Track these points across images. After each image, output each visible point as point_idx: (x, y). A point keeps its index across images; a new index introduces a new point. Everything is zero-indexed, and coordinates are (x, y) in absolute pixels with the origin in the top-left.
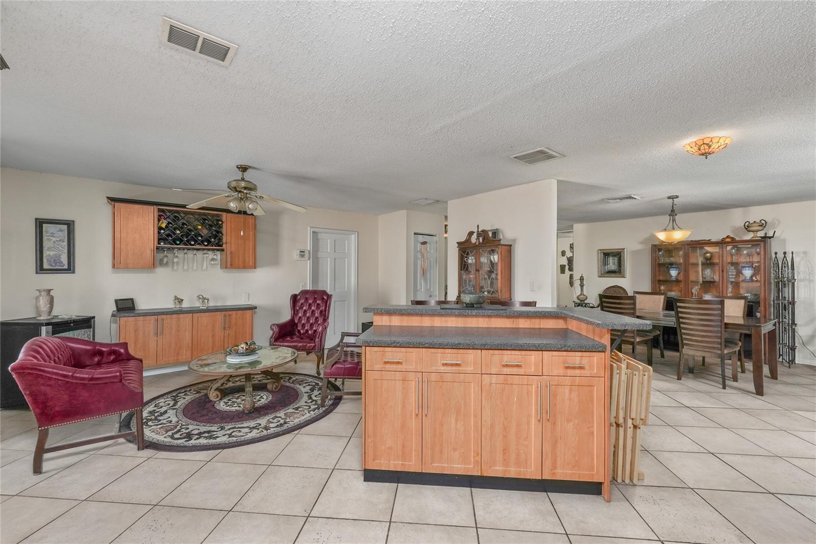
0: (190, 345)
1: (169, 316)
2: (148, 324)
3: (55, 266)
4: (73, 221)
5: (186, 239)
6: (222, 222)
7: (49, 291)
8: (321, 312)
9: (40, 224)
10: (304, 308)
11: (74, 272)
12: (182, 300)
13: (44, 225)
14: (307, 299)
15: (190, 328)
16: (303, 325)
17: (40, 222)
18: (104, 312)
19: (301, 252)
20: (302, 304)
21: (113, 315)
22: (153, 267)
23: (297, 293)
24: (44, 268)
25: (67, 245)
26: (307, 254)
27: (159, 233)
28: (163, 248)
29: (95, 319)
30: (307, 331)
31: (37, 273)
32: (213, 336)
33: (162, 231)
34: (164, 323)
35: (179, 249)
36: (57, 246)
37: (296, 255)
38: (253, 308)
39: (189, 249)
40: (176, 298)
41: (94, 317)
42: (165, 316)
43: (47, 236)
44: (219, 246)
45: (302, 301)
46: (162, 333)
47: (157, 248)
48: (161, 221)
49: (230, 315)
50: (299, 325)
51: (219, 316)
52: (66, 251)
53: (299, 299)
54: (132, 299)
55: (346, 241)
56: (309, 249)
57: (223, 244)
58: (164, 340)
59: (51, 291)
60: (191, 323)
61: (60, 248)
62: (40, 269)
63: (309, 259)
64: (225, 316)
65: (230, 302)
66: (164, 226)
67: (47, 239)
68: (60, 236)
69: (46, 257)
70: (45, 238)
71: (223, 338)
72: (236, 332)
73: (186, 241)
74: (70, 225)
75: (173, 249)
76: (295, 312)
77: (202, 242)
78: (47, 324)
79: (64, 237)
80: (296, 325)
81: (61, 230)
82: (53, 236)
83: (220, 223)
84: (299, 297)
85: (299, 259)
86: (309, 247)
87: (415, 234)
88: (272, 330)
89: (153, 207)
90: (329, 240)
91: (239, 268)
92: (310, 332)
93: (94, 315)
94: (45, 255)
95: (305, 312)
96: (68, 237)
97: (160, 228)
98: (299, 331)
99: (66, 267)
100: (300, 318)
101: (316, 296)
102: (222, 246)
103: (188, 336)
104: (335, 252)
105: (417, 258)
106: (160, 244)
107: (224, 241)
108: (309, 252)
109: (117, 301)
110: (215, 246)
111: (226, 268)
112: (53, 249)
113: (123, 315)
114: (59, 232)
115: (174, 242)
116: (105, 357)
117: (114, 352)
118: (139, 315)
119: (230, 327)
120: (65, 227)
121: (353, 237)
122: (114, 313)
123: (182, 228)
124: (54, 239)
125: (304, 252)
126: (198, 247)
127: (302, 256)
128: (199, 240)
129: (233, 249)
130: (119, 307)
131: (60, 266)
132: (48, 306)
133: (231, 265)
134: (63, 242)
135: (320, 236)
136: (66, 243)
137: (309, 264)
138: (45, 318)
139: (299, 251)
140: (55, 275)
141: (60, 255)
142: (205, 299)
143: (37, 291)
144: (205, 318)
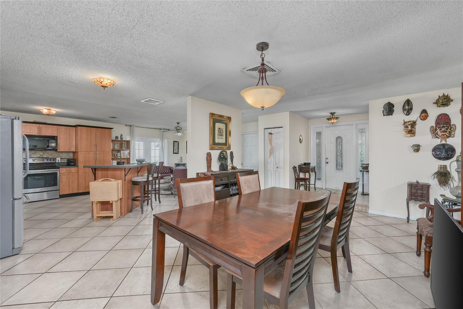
87: (265, 129)
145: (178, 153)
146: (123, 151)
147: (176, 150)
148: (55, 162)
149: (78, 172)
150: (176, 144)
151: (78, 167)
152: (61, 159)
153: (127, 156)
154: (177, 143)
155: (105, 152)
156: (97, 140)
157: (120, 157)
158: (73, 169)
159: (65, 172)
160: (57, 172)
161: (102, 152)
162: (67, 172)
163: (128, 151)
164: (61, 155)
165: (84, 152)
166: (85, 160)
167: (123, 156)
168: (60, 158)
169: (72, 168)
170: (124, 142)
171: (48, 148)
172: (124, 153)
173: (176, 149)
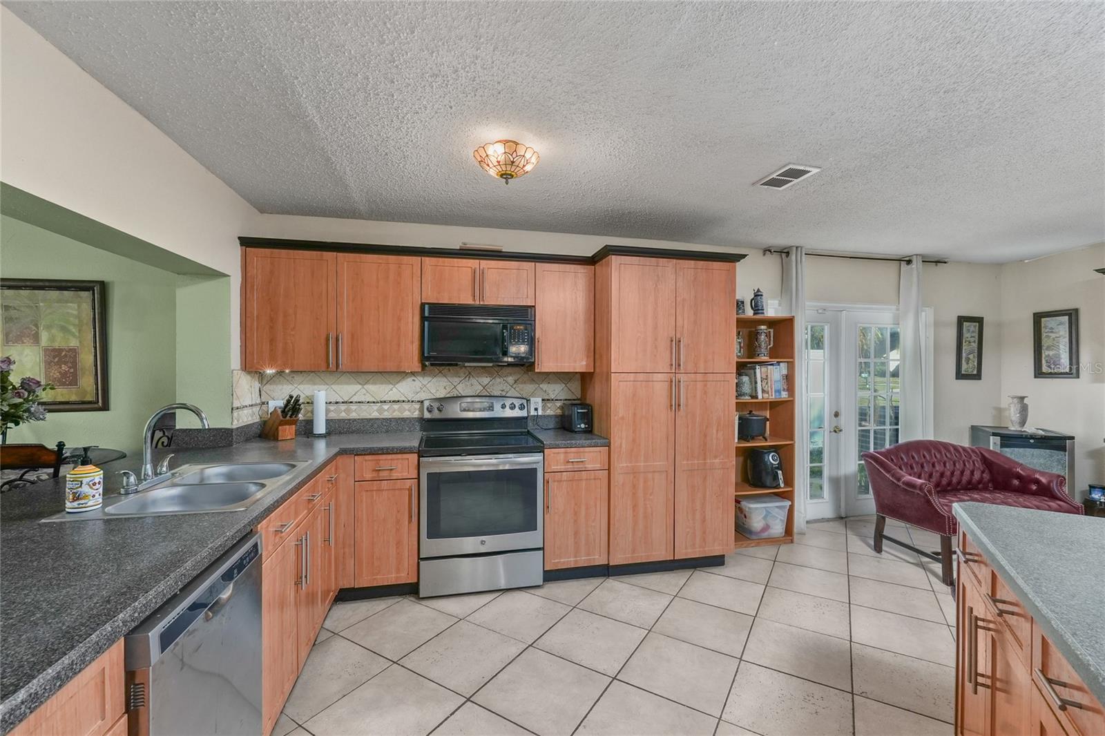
4: (1076, 310)
7: (1023, 398)
11: (1077, 376)
13: (1043, 320)
17: (1038, 316)
24: (1043, 371)
25: (1068, 341)
29: (1075, 440)
31: (1035, 377)
36: (1057, 344)
41: (1071, 438)
43: (1046, 333)
52: (1067, 349)
61: (1060, 346)
62: (1039, 373)
68: (1060, 331)
69: (1045, 358)
70: (1044, 335)
74: (1072, 314)
78: (995, 434)
79: (1065, 331)
81: (1061, 323)
82: (1052, 332)
93: (1072, 435)
94: (1043, 356)
96: (1070, 329)
112: (1053, 347)
114: (1060, 326)
116: (1025, 484)
120: (1067, 318)
124: (1054, 335)
132: (1018, 415)
134: (1064, 337)
140: (1054, 379)
141: (1061, 355)
145: (978, 376)
146: (764, 369)
147: (968, 360)
148: (524, 413)
149: (609, 469)
150: (970, 330)
151: (609, 446)
152: (543, 400)
153: (778, 391)
154: (973, 327)
155: (710, 377)
156: (679, 318)
157: (753, 397)
158: (591, 456)
159: (562, 468)
160: (534, 466)
161: (699, 377)
162: (570, 466)
163: (783, 368)
164: (544, 386)
165: (632, 377)
166: (635, 414)
167: (763, 391)
168: (539, 400)
169: (587, 449)
170: (763, 327)
171: (506, 359)
172: (765, 379)
173: (971, 356)
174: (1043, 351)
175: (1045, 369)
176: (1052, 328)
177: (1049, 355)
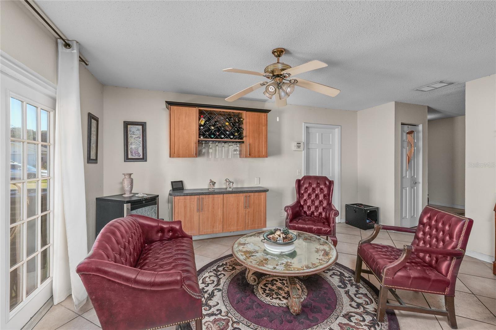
0: (222, 220)
1: (207, 196)
2: (193, 202)
3: (135, 156)
4: (145, 123)
5: (218, 134)
6: (243, 119)
7: (130, 175)
8: (325, 196)
9: (127, 124)
10: (309, 192)
11: (146, 161)
12: (215, 183)
13: (129, 126)
14: (310, 184)
15: (222, 206)
16: (309, 207)
17: (126, 124)
18: (164, 192)
19: (298, 143)
20: (306, 188)
21: (170, 194)
22: (196, 156)
23: (300, 178)
24: (129, 158)
25: (142, 141)
26: (302, 145)
27: (199, 129)
28: (202, 141)
29: (159, 197)
30: (313, 213)
31: (125, 161)
32: (238, 213)
33: (202, 128)
34: (204, 201)
35: (213, 141)
36: (136, 142)
37: (293, 146)
38: (266, 191)
39: (219, 142)
40: (211, 181)
41: (158, 196)
42: (204, 196)
43: (130, 134)
44: (240, 139)
45: (306, 185)
46: (202, 209)
47: (198, 141)
48: (201, 119)
49: (250, 196)
50: (304, 206)
51: (242, 196)
52: (141, 145)
53: (304, 183)
54: (182, 181)
55: (331, 135)
56: (303, 141)
57: (243, 138)
58: (204, 215)
59: (132, 175)
60: (222, 201)
61: (138, 143)
62: (127, 159)
63: (304, 150)
64: (246, 197)
65: (247, 185)
66: (203, 123)
67: (130, 136)
68: (138, 134)
69: (130, 150)
70: (129, 135)
71: (244, 214)
72: (254, 210)
73: (218, 135)
74: (143, 125)
75: (209, 141)
76: (300, 195)
77: (229, 135)
78: (128, 202)
79: (140, 134)
80: (302, 207)
81: (138, 130)
82: (134, 134)
83: (242, 120)
84: (302, 182)
85: (296, 150)
86: (303, 139)
87: (401, 124)
88: (286, 211)
89: (195, 108)
90: (317, 134)
91: (255, 157)
92: (315, 214)
93: (158, 194)
94: (129, 148)
95: (309, 195)
96: (142, 134)
97: (200, 125)
98: (305, 212)
99: (141, 157)
100: (305, 200)
101: (319, 182)
102: (242, 139)
103: (220, 213)
104: (322, 143)
105: (403, 147)
106: (201, 138)
107: (244, 134)
108: (304, 143)
109: (173, 183)
110: (238, 139)
111: (246, 157)
112: (134, 143)
113: (176, 194)
114: (137, 131)
115: (210, 135)
116: (166, 234)
117: (172, 230)
118: (187, 195)
119: (249, 206)
120: (140, 127)
121: (337, 131)
122: (171, 192)
123: (215, 125)
124: (134, 136)
125: (300, 144)
126: (226, 140)
127: (299, 147)
128: (227, 134)
129: (251, 141)
130: (174, 187)
131: (138, 156)
132: (130, 186)
133: (250, 154)
134: (140, 138)
135: (311, 130)
136: (141, 139)
137: (303, 153)
138: (128, 196)
139: (296, 143)
140: (135, 162)
141: (138, 148)
142: (231, 182)
143: (123, 175)
144: (232, 197)
174: (129, 146)
175: (130, 157)
176: (133, 132)
177: (132, 148)
